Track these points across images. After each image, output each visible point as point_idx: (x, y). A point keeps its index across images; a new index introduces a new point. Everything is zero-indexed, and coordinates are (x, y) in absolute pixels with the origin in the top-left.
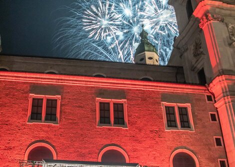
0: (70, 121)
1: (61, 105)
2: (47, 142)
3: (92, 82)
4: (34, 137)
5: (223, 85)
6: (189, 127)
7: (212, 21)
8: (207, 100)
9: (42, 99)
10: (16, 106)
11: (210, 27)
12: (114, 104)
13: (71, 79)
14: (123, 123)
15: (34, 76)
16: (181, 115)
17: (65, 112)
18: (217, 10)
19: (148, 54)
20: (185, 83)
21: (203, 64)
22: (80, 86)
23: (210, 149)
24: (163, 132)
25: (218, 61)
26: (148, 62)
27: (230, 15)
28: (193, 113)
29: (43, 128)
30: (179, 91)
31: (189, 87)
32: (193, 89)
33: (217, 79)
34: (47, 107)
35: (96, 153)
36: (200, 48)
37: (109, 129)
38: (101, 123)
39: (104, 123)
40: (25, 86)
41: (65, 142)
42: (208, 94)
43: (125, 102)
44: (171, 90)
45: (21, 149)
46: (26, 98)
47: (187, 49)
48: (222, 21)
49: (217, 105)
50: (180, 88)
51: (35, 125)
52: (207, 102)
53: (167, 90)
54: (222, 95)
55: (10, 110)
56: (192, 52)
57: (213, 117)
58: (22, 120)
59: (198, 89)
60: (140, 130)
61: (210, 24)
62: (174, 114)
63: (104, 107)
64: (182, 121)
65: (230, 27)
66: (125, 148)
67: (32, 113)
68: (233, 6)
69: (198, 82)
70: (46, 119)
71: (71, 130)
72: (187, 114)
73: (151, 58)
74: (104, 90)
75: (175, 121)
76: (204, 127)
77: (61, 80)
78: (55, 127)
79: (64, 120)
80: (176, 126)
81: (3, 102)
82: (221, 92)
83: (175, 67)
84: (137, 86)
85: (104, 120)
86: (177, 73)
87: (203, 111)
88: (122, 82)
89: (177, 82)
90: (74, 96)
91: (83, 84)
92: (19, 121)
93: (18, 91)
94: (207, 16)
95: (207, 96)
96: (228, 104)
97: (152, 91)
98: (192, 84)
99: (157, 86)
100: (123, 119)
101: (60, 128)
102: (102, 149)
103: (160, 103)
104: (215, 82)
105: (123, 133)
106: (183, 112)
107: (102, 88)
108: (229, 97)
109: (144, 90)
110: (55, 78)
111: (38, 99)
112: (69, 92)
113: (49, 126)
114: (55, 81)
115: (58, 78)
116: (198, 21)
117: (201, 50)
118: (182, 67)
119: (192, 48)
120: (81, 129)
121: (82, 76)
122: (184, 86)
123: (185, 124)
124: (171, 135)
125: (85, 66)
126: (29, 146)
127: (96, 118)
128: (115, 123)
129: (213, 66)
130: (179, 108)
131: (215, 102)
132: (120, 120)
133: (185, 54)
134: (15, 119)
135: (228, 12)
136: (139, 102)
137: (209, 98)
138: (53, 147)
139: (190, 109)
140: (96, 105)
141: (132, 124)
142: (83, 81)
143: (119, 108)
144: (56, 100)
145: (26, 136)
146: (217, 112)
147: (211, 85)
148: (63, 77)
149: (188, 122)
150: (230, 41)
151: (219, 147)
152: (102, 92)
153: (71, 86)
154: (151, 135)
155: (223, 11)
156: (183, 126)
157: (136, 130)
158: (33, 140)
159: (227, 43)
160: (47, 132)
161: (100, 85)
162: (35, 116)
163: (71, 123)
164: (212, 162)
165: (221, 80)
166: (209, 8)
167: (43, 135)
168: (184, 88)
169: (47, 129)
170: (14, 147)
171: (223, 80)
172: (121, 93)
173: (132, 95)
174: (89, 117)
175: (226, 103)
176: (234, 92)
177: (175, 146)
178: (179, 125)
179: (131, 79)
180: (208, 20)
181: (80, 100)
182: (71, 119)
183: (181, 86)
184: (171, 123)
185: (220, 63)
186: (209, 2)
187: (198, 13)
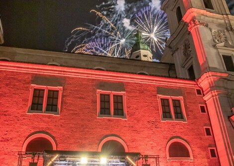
0: (71, 112)
1: (63, 96)
2: (47, 133)
3: (94, 74)
4: (34, 128)
5: (210, 80)
6: (182, 118)
7: (198, 26)
8: (196, 94)
9: (44, 90)
10: (17, 96)
11: (197, 31)
12: (114, 95)
13: (73, 71)
14: (122, 114)
15: (37, 67)
16: (175, 107)
17: (66, 103)
18: (202, 17)
19: (143, 52)
20: (176, 78)
21: (192, 62)
22: (82, 78)
23: (201, 139)
24: (159, 122)
25: (205, 60)
26: (143, 59)
27: (213, 22)
28: (185, 106)
29: (44, 119)
30: (173, 85)
31: (181, 81)
32: (184, 83)
33: (205, 75)
34: (49, 97)
36: (189, 48)
37: (109, 120)
38: (101, 114)
39: (105, 114)
40: (26, 77)
41: (65, 133)
42: (197, 88)
43: (124, 94)
44: (166, 84)
45: (19, 141)
46: (27, 89)
47: (178, 48)
48: (207, 26)
49: (205, 98)
50: (173, 82)
51: (34, 115)
52: (197, 95)
53: (162, 84)
54: (209, 89)
55: (10, 100)
56: (182, 51)
57: (203, 109)
58: (22, 110)
59: (189, 84)
60: (138, 121)
61: (197, 28)
62: (169, 106)
63: (105, 99)
64: (176, 113)
65: (213, 31)
66: (124, 138)
67: (33, 104)
68: (214, 14)
69: (188, 78)
70: (47, 110)
71: (72, 121)
72: (180, 106)
73: (145, 56)
74: (105, 83)
75: (169, 112)
76: (195, 118)
77: (64, 71)
78: (55, 117)
79: (65, 110)
80: (171, 117)
81: (2, 92)
82: (208, 86)
83: (168, 64)
84: (135, 80)
85: (105, 110)
86: (169, 70)
87: (194, 103)
88: (121, 76)
89: (169, 77)
90: (76, 87)
91: (84, 77)
93: (20, 81)
94: (194, 21)
95: (197, 90)
96: (214, 97)
97: (149, 84)
98: (183, 79)
99: (153, 80)
100: (122, 110)
101: (61, 119)
102: (101, 140)
103: (156, 96)
104: (203, 78)
105: (122, 123)
106: (177, 104)
107: (103, 80)
108: (215, 91)
109: (141, 84)
110: (58, 69)
111: (40, 90)
112: (70, 84)
113: (49, 117)
114: (57, 72)
115: (60, 70)
116: (186, 24)
117: (190, 49)
118: (174, 64)
119: (183, 48)
120: (82, 120)
121: (84, 68)
122: (176, 81)
123: (179, 115)
124: (167, 126)
125: (87, 60)
126: (27, 138)
127: (96, 109)
128: (115, 114)
129: (201, 64)
130: (173, 100)
131: (204, 95)
132: (119, 112)
133: (176, 53)
134: (15, 110)
135: (211, 19)
136: (137, 94)
137: (199, 92)
138: (53, 138)
139: (183, 102)
140: (96, 96)
141: (131, 115)
142: (85, 74)
143: (118, 100)
144: (58, 91)
145: (25, 127)
146: (206, 104)
147: (200, 80)
148: (65, 69)
149: (181, 113)
150: (214, 43)
151: (208, 136)
152: (102, 85)
153: (73, 78)
154: (149, 126)
155: (207, 18)
156: (177, 118)
157: (135, 121)
158: (32, 131)
159: (211, 45)
160: (47, 123)
161: (101, 78)
162: (36, 106)
163: (72, 114)
164: (204, 151)
165: (208, 75)
166: (195, 15)
167: (43, 125)
168: (176, 83)
169: (47, 119)
170: (11, 139)
171: (210, 76)
172: (121, 86)
173: (131, 87)
174: (89, 108)
175: (213, 96)
176: (219, 87)
177: (170, 136)
178: (173, 116)
179: (129, 73)
180: (196, 24)
181: (82, 91)
182: (72, 110)
183: (174, 81)
184: (166, 115)
185: (206, 62)
186: (195, 10)
187: (186, 18)
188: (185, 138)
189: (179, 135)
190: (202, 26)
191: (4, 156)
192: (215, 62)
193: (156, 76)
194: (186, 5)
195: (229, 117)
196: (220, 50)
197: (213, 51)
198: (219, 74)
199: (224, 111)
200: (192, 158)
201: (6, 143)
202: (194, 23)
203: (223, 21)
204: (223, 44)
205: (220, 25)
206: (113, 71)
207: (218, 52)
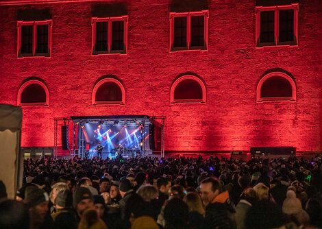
0: (140, 48)
2: (115, 77)
4: (100, 72)
9: (107, 23)
10: (79, 35)
12: (192, 18)
14: (202, 44)
17: (133, 37)
23: (316, 69)
24: (252, 50)
29: (110, 60)
35: (168, 85)
37: (185, 54)
38: (175, 46)
40: (86, 7)
41: (134, 74)
43: (206, 14)
45: (88, 88)
46: (89, 24)
51: (100, 57)
55: (72, 41)
58: (86, 53)
60: (223, 51)
70: (113, 48)
71: (140, 60)
76: (314, 36)
78: (122, 57)
79: (132, 46)
80: (272, 41)
81: (63, 32)
85: (179, 42)
92: (83, 54)
93: (79, 15)
100: (202, 36)
101: (128, 58)
103: (254, 8)
105: (200, 57)
112: (137, 10)
113: (116, 57)
120: (152, 57)
124: (264, 55)
126: (95, 84)
128: (192, 45)
130: (281, 11)
134: (79, 53)
136: (225, 11)
138: (121, 81)
139: (297, 11)
140: (169, 23)
141: (213, 43)
145: (92, 72)
153: (140, 1)
154: (236, 57)
157: (218, 51)
158: (100, 76)
160: (114, 64)
163: (140, 50)
164: (317, 87)
167: (109, 68)
169: (114, 60)
170: (80, 86)
174: (160, 41)
177: (266, 69)
182: (140, 46)
188: (289, 70)
189: (281, 66)
191: (75, 105)
200: (294, 97)
201: (75, 91)
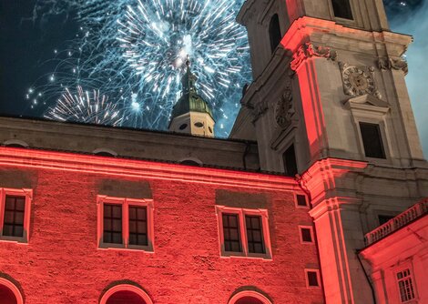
0: (49, 237)
1: (34, 207)
2: (6, 276)
3: (91, 164)
5: (326, 177)
6: (263, 251)
7: (314, 57)
8: (296, 204)
11: (311, 69)
12: (130, 207)
13: (52, 157)
14: (146, 243)
16: (250, 229)
17: (40, 221)
18: (325, 37)
19: (195, 117)
20: (258, 171)
21: (294, 138)
22: (68, 172)
23: (297, 292)
24: (216, 259)
25: (320, 133)
26: (195, 131)
27: (347, 49)
28: (271, 227)
30: (249, 185)
31: (267, 179)
32: (273, 183)
33: (317, 166)
34: (7, 210)
35: (96, 297)
36: (290, 107)
37: (120, 254)
38: (104, 242)
39: (112, 242)
41: (39, 276)
42: (299, 193)
43: (150, 203)
44: (235, 184)
47: (266, 109)
48: (333, 57)
49: (314, 213)
50: (250, 181)
52: (297, 207)
53: (227, 184)
54: (324, 194)
56: (275, 114)
57: (306, 235)
59: (283, 184)
60: (176, 256)
61: (311, 62)
62: (237, 228)
63: (112, 213)
64: (251, 242)
65: (345, 70)
66: (147, 287)
68: (353, 30)
69: (283, 170)
70: (5, 233)
71: (51, 254)
72: (260, 229)
73: (199, 125)
74: (113, 181)
75: (238, 241)
76: (289, 252)
77: (34, 159)
78: (20, 247)
79: (38, 234)
80: (240, 250)
82: (322, 188)
83: (243, 141)
84: (172, 175)
85: (112, 236)
86: (246, 154)
87: (289, 223)
88: (146, 167)
89: (245, 170)
90: (56, 190)
91: (74, 169)
94: (305, 47)
95: (298, 196)
96: (332, 212)
97: (200, 184)
98: (273, 174)
99: (209, 176)
100: (146, 234)
101: (31, 250)
102: (105, 290)
103: (213, 207)
104: (312, 171)
105: (144, 260)
106: (254, 224)
107: (109, 176)
108: (336, 198)
109: (184, 183)
110: (23, 155)
112: (47, 184)
113: (9, 247)
114: (22, 161)
115: (27, 155)
116: (288, 55)
117: (292, 110)
118: (256, 143)
119: (276, 107)
120: (70, 253)
121: (73, 152)
122: (257, 177)
123: (257, 246)
124: (231, 267)
125: (80, 136)
127: (96, 233)
128: (131, 243)
129: (311, 142)
130: (247, 216)
131: (311, 208)
132: (139, 238)
133: (263, 119)
135: (345, 42)
136: (176, 204)
137: (301, 200)
138: (18, 284)
139: (266, 219)
140: (96, 209)
141: (161, 244)
142: (75, 163)
143: (138, 215)
144: (24, 198)
146: (314, 225)
147: (306, 176)
148: (37, 154)
149: (262, 242)
150: (344, 97)
151: (312, 287)
152: (108, 185)
153: (52, 172)
154: (195, 266)
155: (334, 40)
156: (252, 250)
157: (169, 256)
159: (338, 100)
160: (6, 257)
161: (106, 172)
163: (51, 241)
165: (323, 167)
166: (310, 32)
168: (257, 181)
169: (6, 251)
171: (327, 168)
172: (144, 188)
173: (165, 191)
174: (83, 231)
175: (329, 209)
176: (344, 190)
177: (236, 285)
178: (245, 249)
179: (161, 161)
180: (308, 55)
181: (68, 198)
182: (51, 234)
183: (251, 177)
184: (232, 245)
185: (323, 137)
186: (311, 21)
187: (290, 41)
188: (265, 289)
189: (255, 284)
190: (322, 59)
192: (342, 137)
193: (215, 167)
194: (291, 10)
195: (358, 251)
196: (355, 113)
197: (341, 114)
198: (347, 164)
199: (349, 240)
202: (306, 52)
203: (370, 46)
204: (363, 98)
205: (362, 55)
206: (130, 158)
207: (352, 117)
